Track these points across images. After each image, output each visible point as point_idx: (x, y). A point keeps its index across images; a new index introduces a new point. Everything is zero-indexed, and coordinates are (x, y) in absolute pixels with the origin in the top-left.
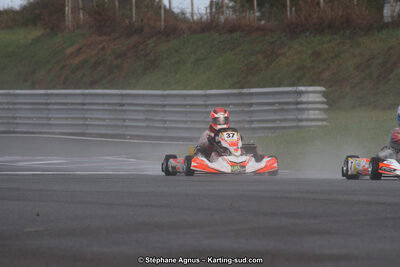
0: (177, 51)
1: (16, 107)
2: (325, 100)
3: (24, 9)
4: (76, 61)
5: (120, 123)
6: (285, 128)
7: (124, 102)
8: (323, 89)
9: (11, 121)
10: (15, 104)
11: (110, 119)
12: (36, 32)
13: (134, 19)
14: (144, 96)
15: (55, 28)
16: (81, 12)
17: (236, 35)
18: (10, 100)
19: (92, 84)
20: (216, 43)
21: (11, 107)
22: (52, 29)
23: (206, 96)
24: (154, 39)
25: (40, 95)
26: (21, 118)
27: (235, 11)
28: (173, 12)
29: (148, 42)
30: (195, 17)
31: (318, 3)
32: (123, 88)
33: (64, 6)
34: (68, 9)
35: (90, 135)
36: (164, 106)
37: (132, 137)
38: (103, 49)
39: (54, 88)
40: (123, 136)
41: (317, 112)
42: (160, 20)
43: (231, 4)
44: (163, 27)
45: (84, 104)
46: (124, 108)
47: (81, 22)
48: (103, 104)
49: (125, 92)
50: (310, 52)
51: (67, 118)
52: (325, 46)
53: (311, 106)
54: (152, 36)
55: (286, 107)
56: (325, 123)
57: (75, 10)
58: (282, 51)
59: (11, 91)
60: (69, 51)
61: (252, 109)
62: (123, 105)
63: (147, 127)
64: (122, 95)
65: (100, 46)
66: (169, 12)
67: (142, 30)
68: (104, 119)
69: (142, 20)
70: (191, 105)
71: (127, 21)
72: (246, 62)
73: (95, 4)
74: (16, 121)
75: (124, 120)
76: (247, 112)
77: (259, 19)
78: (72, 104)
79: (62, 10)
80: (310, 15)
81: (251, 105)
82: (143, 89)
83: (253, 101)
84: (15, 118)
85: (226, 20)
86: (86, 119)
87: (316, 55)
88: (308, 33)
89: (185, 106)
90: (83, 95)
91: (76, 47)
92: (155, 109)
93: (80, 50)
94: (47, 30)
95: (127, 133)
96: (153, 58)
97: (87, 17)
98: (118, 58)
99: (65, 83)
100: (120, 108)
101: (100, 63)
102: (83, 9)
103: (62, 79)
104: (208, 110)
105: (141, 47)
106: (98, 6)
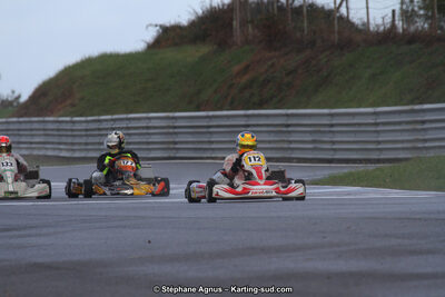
0: (351, 66)
1: (176, 130)
3: (192, 24)
4: (245, 79)
5: (286, 146)
7: (289, 122)
9: (172, 146)
10: (175, 127)
11: (275, 141)
12: (204, 49)
13: (306, 32)
14: (310, 115)
16: (250, 25)
17: (413, 46)
18: (170, 123)
19: (260, 106)
20: (393, 56)
21: (171, 130)
22: (220, 46)
23: (375, 113)
24: (328, 53)
26: (182, 142)
28: (353, 24)
29: (321, 56)
30: (371, 29)
33: (232, 20)
34: (235, 24)
36: (332, 125)
37: (299, 160)
38: (273, 65)
39: (221, 109)
40: (290, 160)
42: (334, 33)
44: (336, 41)
45: (247, 125)
46: (290, 129)
47: (250, 37)
48: (267, 125)
49: (290, 111)
54: (325, 50)
57: (244, 23)
59: (171, 114)
60: (236, 68)
61: (425, 126)
62: (288, 126)
64: (287, 115)
65: (270, 63)
66: (345, 21)
67: (314, 43)
68: (270, 142)
69: (315, 33)
70: (360, 124)
71: (298, 35)
73: (264, 16)
74: (177, 146)
75: (290, 142)
79: (231, 25)
81: (423, 122)
83: (426, 118)
84: (176, 143)
91: (243, 64)
92: (322, 129)
93: (247, 67)
94: (215, 47)
95: (293, 156)
96: (325, 74)
97: (256, 31)
98: (288, 74)
99: (232, 103)
100: (285, 129)
101: (269, 81)
102: (252, 22)
103: (229, 99)
104: (379, 129)
105: (313, 62)
106: (267, 19)
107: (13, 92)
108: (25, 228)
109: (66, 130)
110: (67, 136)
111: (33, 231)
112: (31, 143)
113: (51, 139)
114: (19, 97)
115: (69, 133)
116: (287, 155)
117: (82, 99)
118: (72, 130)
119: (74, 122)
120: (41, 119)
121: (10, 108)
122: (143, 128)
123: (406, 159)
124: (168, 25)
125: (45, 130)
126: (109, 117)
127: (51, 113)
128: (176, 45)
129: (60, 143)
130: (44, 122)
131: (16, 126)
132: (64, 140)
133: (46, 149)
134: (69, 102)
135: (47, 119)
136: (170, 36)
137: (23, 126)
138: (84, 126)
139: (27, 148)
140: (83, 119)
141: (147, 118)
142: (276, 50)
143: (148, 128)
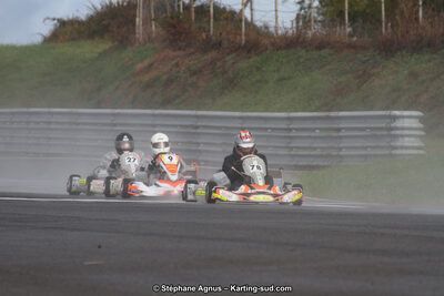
0: (258, 69)
1: (79, 127)
2: (421, 126)
3: (91, 19)
4: (146, 78)
5: (194, 147)
6: (376, 156)
7: (199, 124)
8: (419, 113)
9: (73, 143)
12: (103, 45)
13: (212, 33)
15: (125, 40)
16: (153, 22)
17: (325, 52)
18: (73, 119)
19: (165, 103)
20: (301, 60)
21: (74, 127)
22: (121, 42)
23: (289, 119)
24: (234, 55)
25: (107, 115)
27: (324, 26)
28: (255, 26)
29: (228, 58)
30: (280, 32)
31: (417, 19)
32: (198, 109)
33: (135, 16)
34: (138, 20)
37: (207, 163)
38: (177, 65)
41: (412, 139)
42: (241, 35)
43: (319, 18)
44: (243, 42)
45: (155, 126)
46: (199, 131)
47: (154, 35)
48: (176, 126)
49: (200, 113)
50: (406, 72)
52: (424, 65)
53: (406, 132)
54: (232, 52)
55: (379, 133)
56: (421, 152)
57: (146, 22)
58: (375, 71)
59: (74, 110)
60: (140, 66)
61: (341, 134)
64: (197, 117)
65: (173, 62)
66: (250, 25)
67: (220, 44)
69: (221, 34)
70: (273, 129)
71: (204, 35)
72: (335, 82)
73: (169, 15)
74: (79, 143)
75: (198, 144)
76: (336, 137)
77: (351, 35)
78: (141, 125)
79: (134, 24)
80: (407, 32)
81: (339, 130)
82: (221, 110)
83: (342, 126)
85: (314, 35)
87: (414, 75)
88: (404, 52)
89: (266, 129)
90: (154, 115)
91: (146, 62)
92: (233, 132)
93: (151, 65)
94: (116, 43)
96: (231, 76)
97: (160, 29)
98: (194, 73)
99: (134, 101)
101: (172, 81)
102: (155, 20)
103: (131, 97)
104: (291, 134)
105: (219, 64)
106: (172, 18)
122: (45, 122)
123: (324, 167)
124: (66, 19)
128: (74, 39)
136: (67, 31)
141: (49, 113)
142: (180, 49)
143: (50, 123)
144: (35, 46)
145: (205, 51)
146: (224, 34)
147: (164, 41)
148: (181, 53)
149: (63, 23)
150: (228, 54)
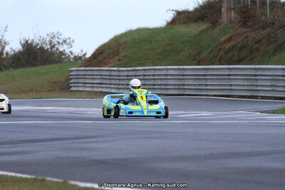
1: (184, 77)
3: (196, 10)
4: (228, 46)
5: (254, 88)
7: (257, 73)
9: (181, 87)
10: (184, 75)
11: (247, 85)
12: (203, 26)
13: (268, 16)
14: (270, 69)
15: (215, 23)
16: (233, 11)
18: (181, 73)
19: (238, 62)
21: (181, 77)
22: (213, 24)
24: (282, 30)
26: (187, 85)
29: (278, 32)
33: (221, 7)
34: (224, 10)
35: (234, 96)
36: (284, 76)
37: (263, 97)
38: (247, 37)
39: (213, 64)
40: (256, 97)
45: (230, 75)
47: (233, 19)
48: (243, 75)
51: (219, 85)
54: (281, 28)
57: (229, 10)
59: (181, 67)
60: (223, 39)
62: (256, 76)
63: (272, 90)
64: (255, 69)
65: (245, 36)
67: (274, 23)
68: (244, 86)
69: (274, 17)
71: (264, 18)
73: (242, 6)
74: (184, 87)
75: (257, 86)
79: (221, 12)
84: (184, 85)
86: (231, 85)
90: (229, 69)
91: (228, 36)
92: (277, 78)
93: (230, 40)
94: (210, 24)
95: (258, 95)
96: (280, 43)
97: (237, 15)
98: (256, 43)
99: (220, 60)
100: (253, 78)
101: (244, 47)
102: (234, 9)
103: (218, 57)
105: (273, 36)
106: (244, 8)
107: (82, 51)
108: (88, 137)
109: (115, 76)
110: (115, 79)
111: (93, 140)
112: (93, 84)
113: (105, 82)
114: (85, 54)
115: (117, 78)
116: (255, 94)
117: (125, 56)
118: (119, 76)
119: (120, 71)
120: (99, 68)
121: (80, 61)
122: (164, 75)
124: (180, 10)
125: (101, 75)
126: (142, 68)
127: (106, 65)
128: (185, 23)
129: (110, 84)
130: (100, 70)
131: (83, 73)
132: (113, 82)
133: (102, 87)
134: (117, 58)
135: (103, 68)
136: (182, 18)
137: (87, 73)
138: (125, 74)
139: (90, 87)
140: (126, 69)
141: (166, 69)
142: (248, 27)
143: (167, 75)
144: (162, 28)
145: (264, 28)
146: (276, 17)
147: (239, 22)
148: (249, 29)
149: (179, 13)
150: (278, 29)
